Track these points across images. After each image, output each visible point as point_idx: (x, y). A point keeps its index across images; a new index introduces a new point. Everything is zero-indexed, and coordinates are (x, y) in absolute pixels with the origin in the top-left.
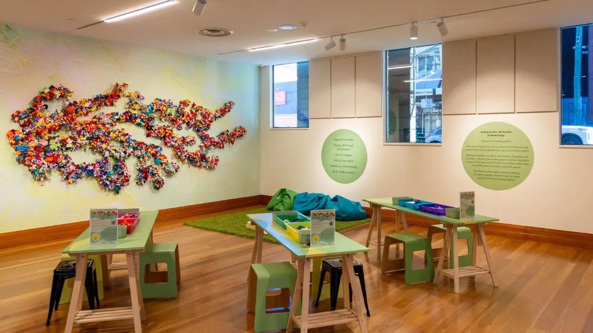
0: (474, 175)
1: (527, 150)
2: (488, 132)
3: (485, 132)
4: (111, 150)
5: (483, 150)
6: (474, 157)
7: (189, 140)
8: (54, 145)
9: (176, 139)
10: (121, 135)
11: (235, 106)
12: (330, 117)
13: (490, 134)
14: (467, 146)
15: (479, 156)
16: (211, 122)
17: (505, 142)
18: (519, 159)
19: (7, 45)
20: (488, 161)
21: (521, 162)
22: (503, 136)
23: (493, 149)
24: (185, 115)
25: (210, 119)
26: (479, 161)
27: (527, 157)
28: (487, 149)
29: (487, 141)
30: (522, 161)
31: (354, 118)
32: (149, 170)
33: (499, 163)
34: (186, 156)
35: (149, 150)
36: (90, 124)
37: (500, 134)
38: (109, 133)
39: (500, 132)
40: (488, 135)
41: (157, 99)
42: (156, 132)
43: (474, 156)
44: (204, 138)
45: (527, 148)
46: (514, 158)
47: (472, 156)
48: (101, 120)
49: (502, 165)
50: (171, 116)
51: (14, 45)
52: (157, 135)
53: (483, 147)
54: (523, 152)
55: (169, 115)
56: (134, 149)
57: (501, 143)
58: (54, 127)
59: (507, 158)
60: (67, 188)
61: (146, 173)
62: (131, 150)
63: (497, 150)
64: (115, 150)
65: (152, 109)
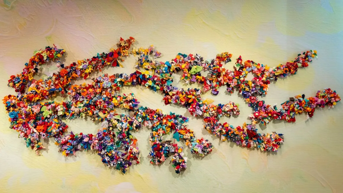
4: (112, 120)
7: (227, 109)
8: (47, 112)
9: (205, 107)
10: (125, 102)
11: (317, 57)
16: (267, 83)
19: (6, 8)
24: (222, 74)
25: (264, 79)
32: (163, 147)
34: (221, 131)
35: (165, 121)
36: (87, 89)
38: (111, 99)
41: (180, 54)
42: (174, 97)
44: (256, 106)
48: (99, 84)
50: (198, 77)
51: (12, 7)
52: (176, 102)
55: (196, 75)
56: (144, 118)
58: (45, 92)
60: (66, 160)
61: (159, 151)
62: (140, 120)
64: (118, 120)
65: (169, 67)
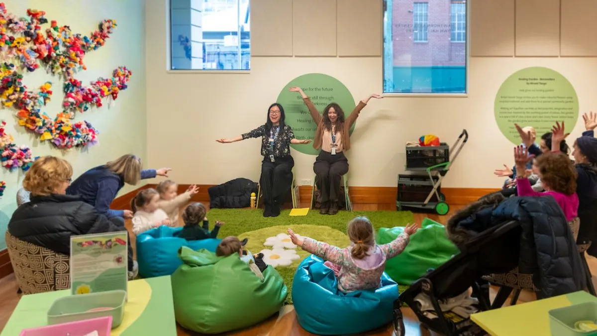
0: (510, 132)
1: (571, 100)
2: (527, 80)
3: (524, 79)
5: (522, 102)
6: (510, 111)
12: (291, 55)
13: (529, 81)
14: (502, 97)
15: (517, 109)
17: (546, 91)
18: (563, 111)
20: (526, 115)
21: (564, 115)
22: (545, 84)
23: (533, 100)
26: (516, 115)
27: (571, 109)
28: (526, 100)
29: (526, 91)
30: (567, 113)
31: (335, 56)
33: (540, 117)
37: (542, 82)
39: (541, 79)
40: (528, 84)
43: (511, 109)
45: (571, 98)
46: (557, 111)
47: (508, 109)
49: (544, 119)
53: (521, 98)
54: (567, 104)
57: (542, 92)
59: (549, 111)
63: (538, 102)
